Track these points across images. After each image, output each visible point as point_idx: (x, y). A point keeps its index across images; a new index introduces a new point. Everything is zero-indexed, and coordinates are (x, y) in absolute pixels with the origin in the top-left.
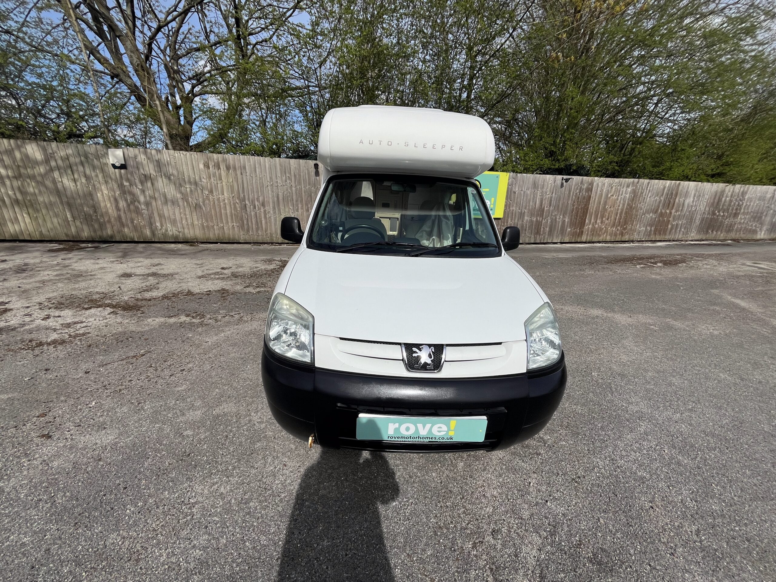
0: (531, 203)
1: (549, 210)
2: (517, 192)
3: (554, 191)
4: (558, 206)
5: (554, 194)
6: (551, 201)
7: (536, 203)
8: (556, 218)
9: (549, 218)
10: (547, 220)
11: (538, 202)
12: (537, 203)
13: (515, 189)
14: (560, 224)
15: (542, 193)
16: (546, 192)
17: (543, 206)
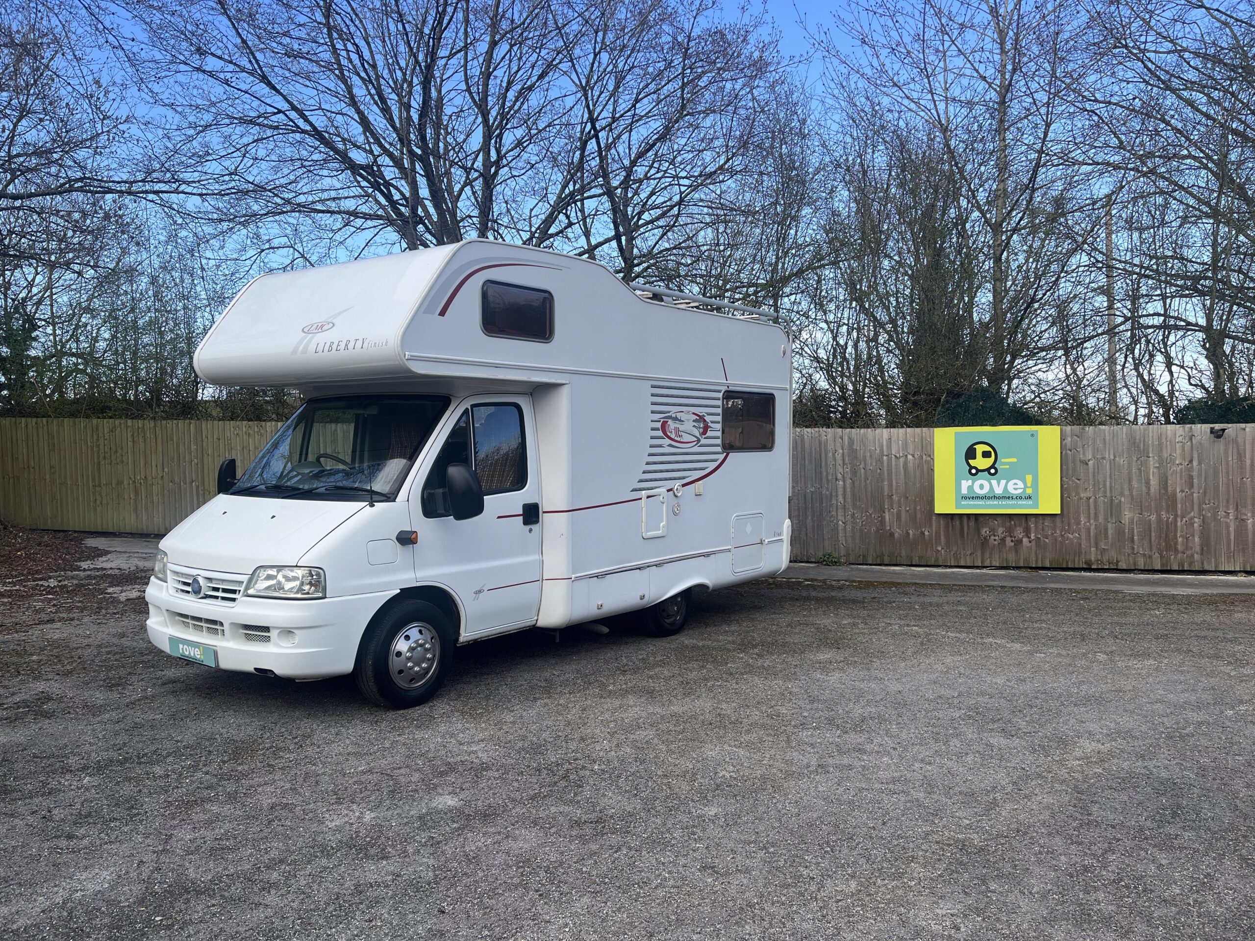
0: (1135, 484)
1: (1189, 498)
2: (1091, 463)
3: (1195, 456)
4: (1217, 489)
5: (1195, 463)
6: (1191, 478)
7: (1148, 482)
8: (1215, 515)
9: (1192, 514)
10: (1192, 519)
11: (1154, 482)
12: (1152, 482)
13: (1084, 454)
14: (1232, 529)
15: (1161, 460)
16: (1172, 461)
17: (1170, 489)
